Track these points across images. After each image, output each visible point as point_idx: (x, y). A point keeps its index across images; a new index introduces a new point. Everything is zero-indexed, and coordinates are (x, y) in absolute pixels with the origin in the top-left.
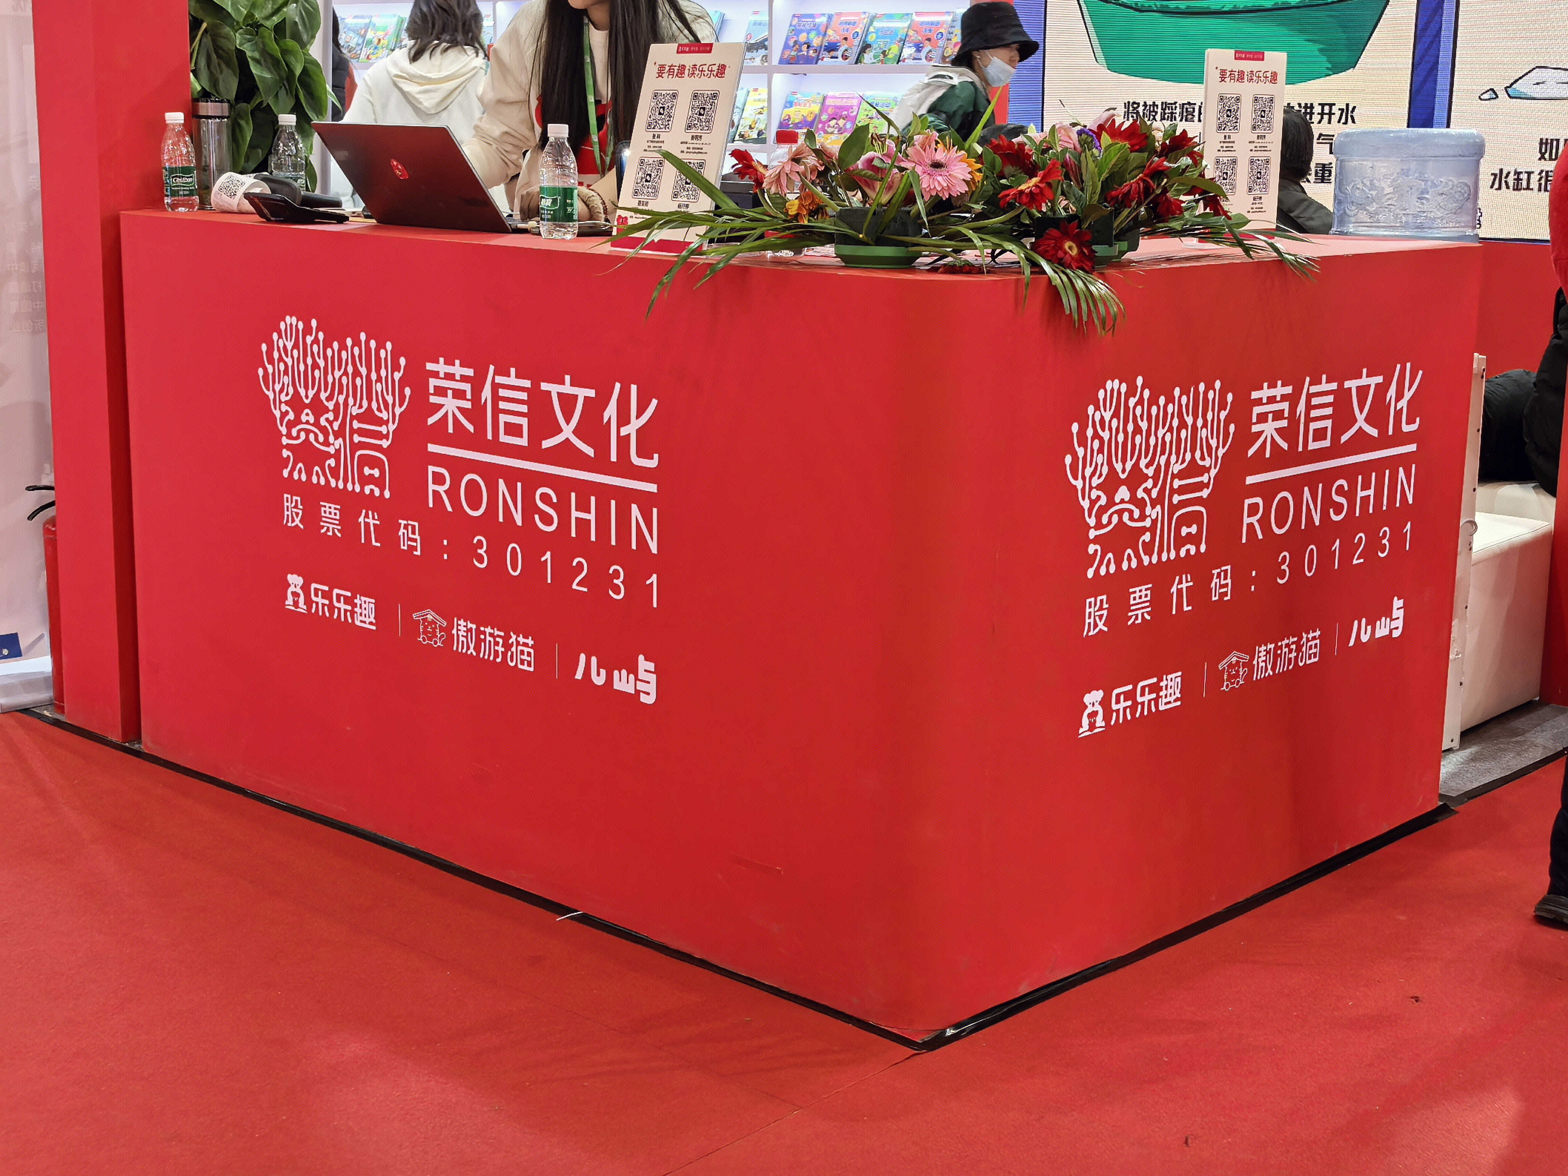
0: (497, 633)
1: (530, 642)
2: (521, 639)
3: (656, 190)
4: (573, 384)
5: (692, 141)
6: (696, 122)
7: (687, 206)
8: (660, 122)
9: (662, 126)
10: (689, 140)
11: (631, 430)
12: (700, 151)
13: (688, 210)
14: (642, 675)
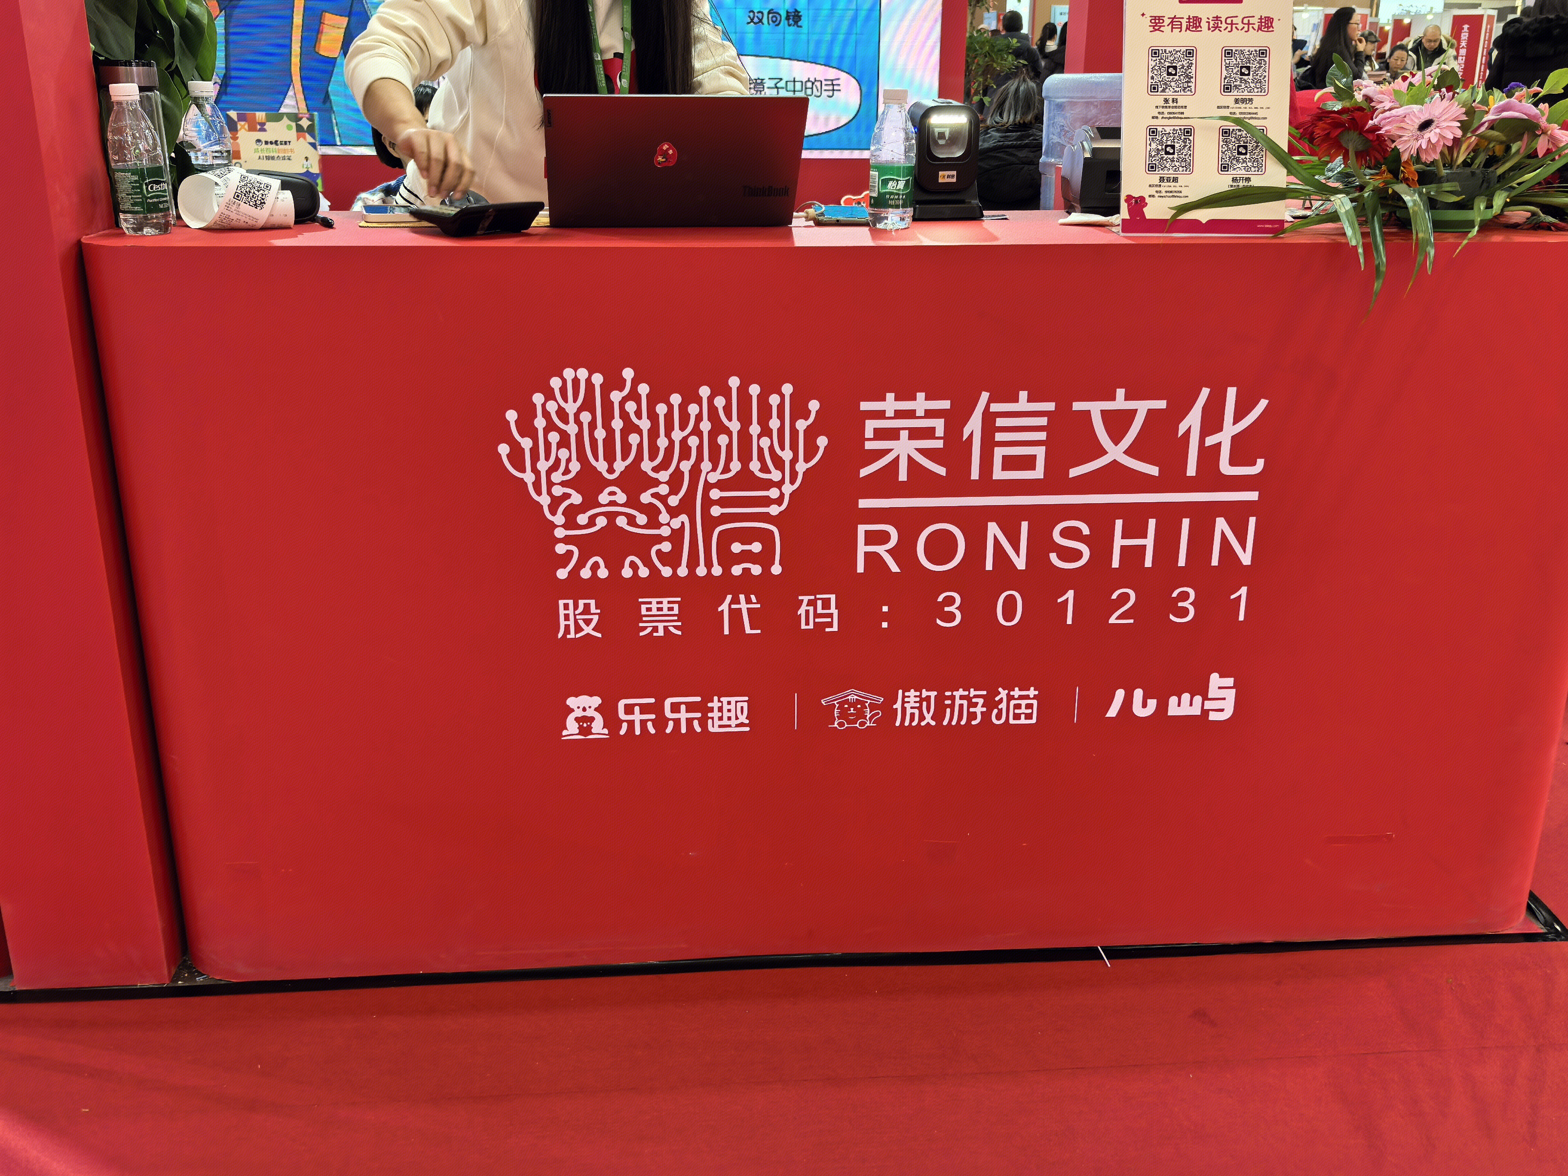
0: (973, 693)
1: (1032, 692)
2: (1016, 693)
3: (1188, 166)
4: (1127, 398)
5: (1237, 105)
6: (1238, 83)
7: (1248, 179)
8: (1173, 84)
9: (1177, 89)
10: (1231, 103)
11: (1224, 438)
12: (1254, 116)
13: (1251, 183)
14: (1213, 692)
